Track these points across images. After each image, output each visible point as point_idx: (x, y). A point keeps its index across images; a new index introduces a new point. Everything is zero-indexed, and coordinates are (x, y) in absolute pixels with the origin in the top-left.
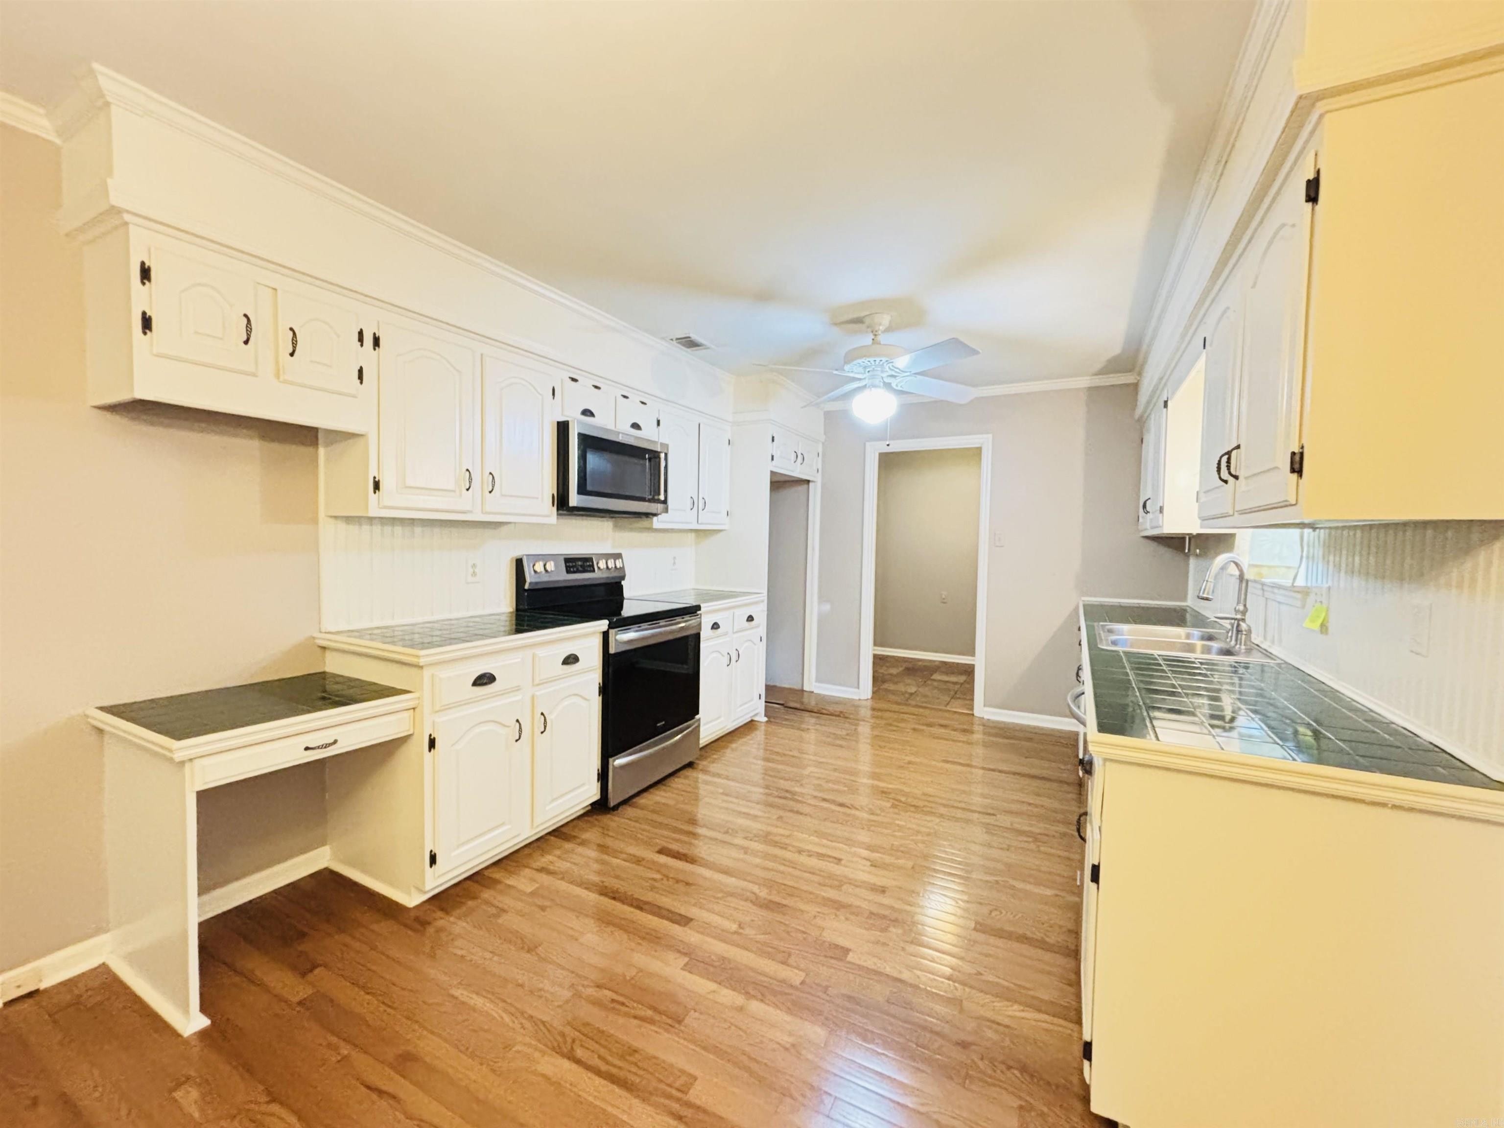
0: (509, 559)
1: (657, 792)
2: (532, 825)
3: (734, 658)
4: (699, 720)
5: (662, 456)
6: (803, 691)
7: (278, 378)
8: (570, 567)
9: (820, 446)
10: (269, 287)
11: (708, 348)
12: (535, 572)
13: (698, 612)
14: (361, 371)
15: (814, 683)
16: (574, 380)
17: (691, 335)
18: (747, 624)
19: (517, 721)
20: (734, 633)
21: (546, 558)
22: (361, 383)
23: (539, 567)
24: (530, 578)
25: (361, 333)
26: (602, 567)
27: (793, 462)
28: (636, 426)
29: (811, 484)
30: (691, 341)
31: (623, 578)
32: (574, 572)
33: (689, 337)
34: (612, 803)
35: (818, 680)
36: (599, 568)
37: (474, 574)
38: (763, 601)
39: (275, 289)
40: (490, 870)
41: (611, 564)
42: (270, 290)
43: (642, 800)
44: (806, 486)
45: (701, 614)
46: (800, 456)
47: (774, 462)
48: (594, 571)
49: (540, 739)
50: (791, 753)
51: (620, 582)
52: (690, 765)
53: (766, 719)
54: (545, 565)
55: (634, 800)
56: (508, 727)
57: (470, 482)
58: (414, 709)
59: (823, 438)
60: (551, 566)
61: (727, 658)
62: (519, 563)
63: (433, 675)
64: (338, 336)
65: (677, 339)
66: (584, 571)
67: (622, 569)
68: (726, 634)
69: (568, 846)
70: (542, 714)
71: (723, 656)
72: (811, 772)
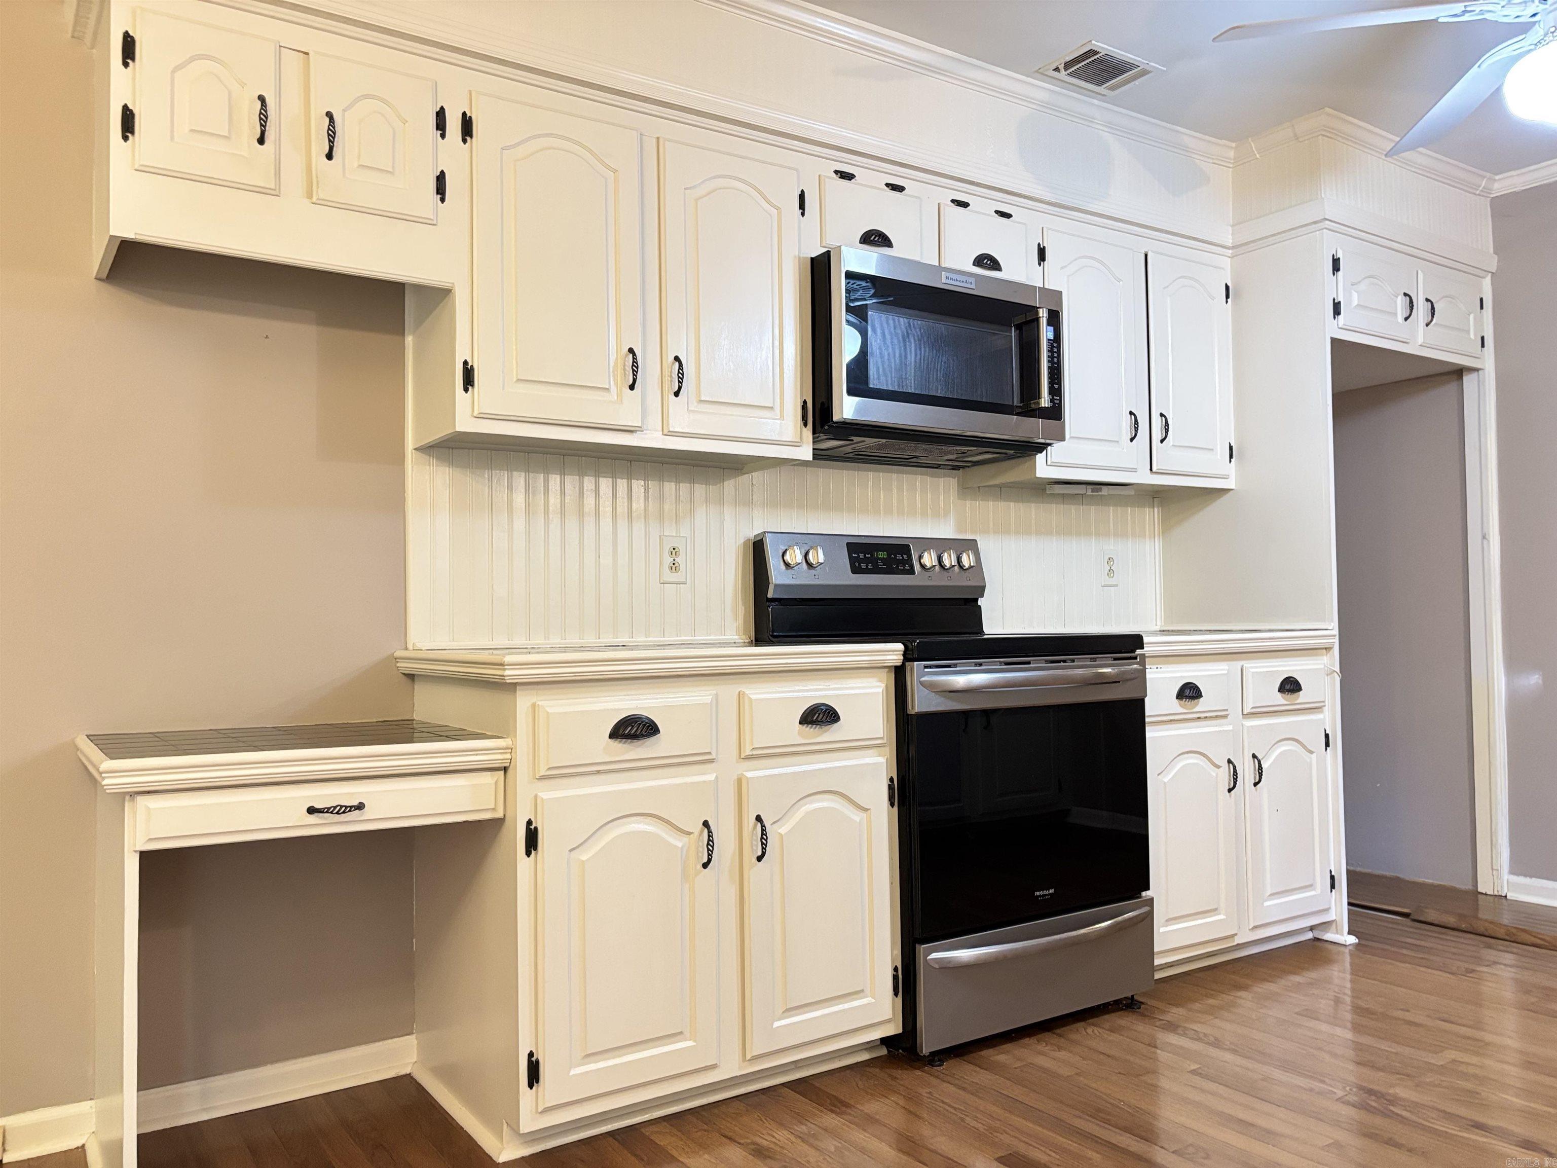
0: (742, 541)
1: (1041, 1047)
2: (744, 1055)
3: (1247, 773)
4: (1151, 901)
5: (1043, 314)
6: (1476, 893)
7: (310, 195)
8: (860, 561)
9: (1487, 282)
10: (299, 51)
11: (1145, 73)
12: (787, 565)
13: (1138, 652)
14: (441, 179)
15: (1506, 876)
16: (847, 176)
17: (1097, 45)
18: (1280, 699)
19: (706, 824)
20: (1246, 716)
21: (808, 540)
22: (443, 200)
23: (795, 556)
24: (777, 575)
25: (441, 116)
26: (928, 565)
27: (1400, 319)
28: (987, 261)
29: (1468, 380)
30: (1100, 61)
31: (981, 590)
32: (867, 571)
33: (1093, 52)
34: (927, 1047)
35: (1520, 866)
36: (923, 566)
37: (674, 567)
38: (1328, 649)
39: (307, 54)
40: (654, 1128)
41: (949, 560)
42: (302, 54)
43: (1002, 1056)
44: (1452, 387)
45: (1143, 656)
46: (1421, 308)
47: (1341, 317)
48: (911, 571)
49: (757, 873)
50: (1408, 1016)
51: (977, 600)
52: (1129, 1005)
53: (1352, 940)
54: (806, 555)
55: (985, 1053)
56: (689, 833)
57: (635, 373)
58: (505, 769)
59: (1493, 263)
60: (818, 556)
61: (1224, 774)
62: (758, 548)
63: (534, 706)
64: (405, 122)
65: (1067, 65)
66: (889, 570)
67: (977, 568)
68: (1221, 716)
69: (831, 1120)
70: (759, 818)
71: (1218, 767)
72: (1454, 1061)
